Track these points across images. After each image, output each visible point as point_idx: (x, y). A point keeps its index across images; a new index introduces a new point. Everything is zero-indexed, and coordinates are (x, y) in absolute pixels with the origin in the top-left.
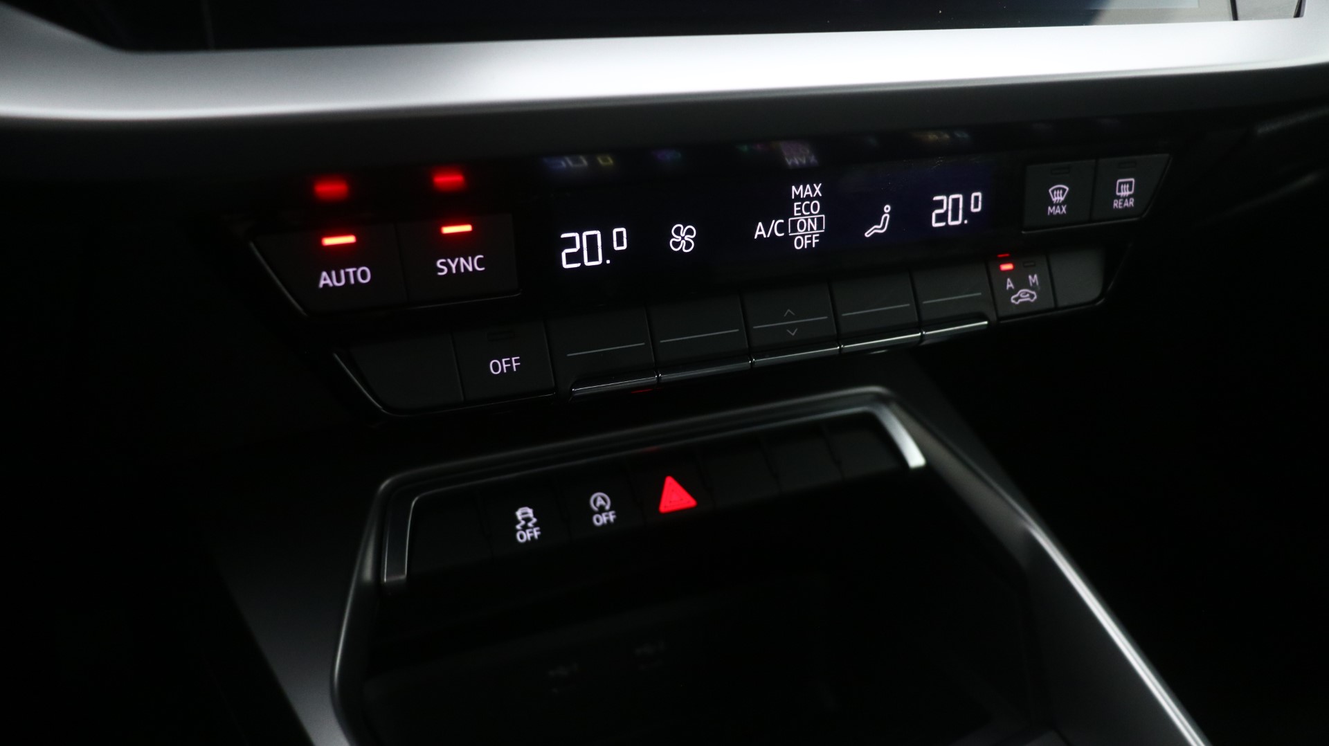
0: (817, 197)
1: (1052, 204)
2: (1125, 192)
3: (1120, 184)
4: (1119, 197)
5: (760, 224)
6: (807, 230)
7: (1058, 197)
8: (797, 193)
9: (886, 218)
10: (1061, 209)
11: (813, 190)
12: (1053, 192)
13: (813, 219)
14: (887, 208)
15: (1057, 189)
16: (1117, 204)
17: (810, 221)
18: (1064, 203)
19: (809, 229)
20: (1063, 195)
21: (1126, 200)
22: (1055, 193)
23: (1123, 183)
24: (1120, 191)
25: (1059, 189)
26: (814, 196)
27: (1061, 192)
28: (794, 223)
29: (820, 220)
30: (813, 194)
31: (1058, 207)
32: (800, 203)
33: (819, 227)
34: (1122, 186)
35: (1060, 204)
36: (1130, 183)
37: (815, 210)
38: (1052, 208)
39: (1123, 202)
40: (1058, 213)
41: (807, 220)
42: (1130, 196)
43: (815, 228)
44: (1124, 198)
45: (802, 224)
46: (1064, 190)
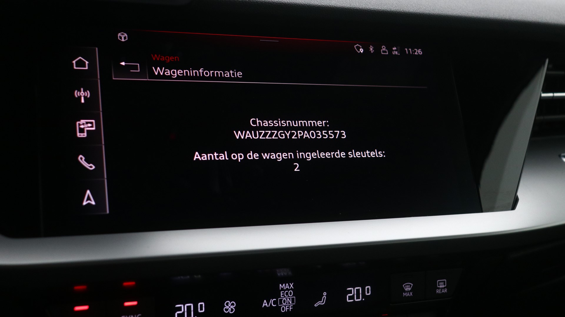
0: (292, 289)
1: (405, 292)
2: (442, 286)
3: (439, 282)
4: (439, 288)
5: (265, 301)
6: (287, 303)
7: (408, 289)
8: (282, 287)
9: (324, 298)
10: (410, 294)
11: (290, 286)
12: (405, 286)
13: (289, 299)
14: (325, 294)
15: (407, 285)
16: (438, 291)
17: (288, 299)
18: (411, 291)
19: (288, 303)
20: (410, 287)
21: (443, 289)
22: (406, 286)
23: (441, 282)
24: (439, 285)
25: (408, 285)
26: (290, 288)
27: (409, 286)
28: (281, 300)
29: (293, 299)
30: (289, 288)
31: (408, 293)
32: (283, 292)
33: (293, 302)
34: (440, 283)
35: (409, 292)
36: (444, 282)
37: (291, 294)
38: (405, 294)
39: (441, 290)
40: (408, 296)
41: (287, 299)
42: (444, 288)
43: (291, 303)
44: (442, 288)
45: (284, 301)
46: (411, 285)
